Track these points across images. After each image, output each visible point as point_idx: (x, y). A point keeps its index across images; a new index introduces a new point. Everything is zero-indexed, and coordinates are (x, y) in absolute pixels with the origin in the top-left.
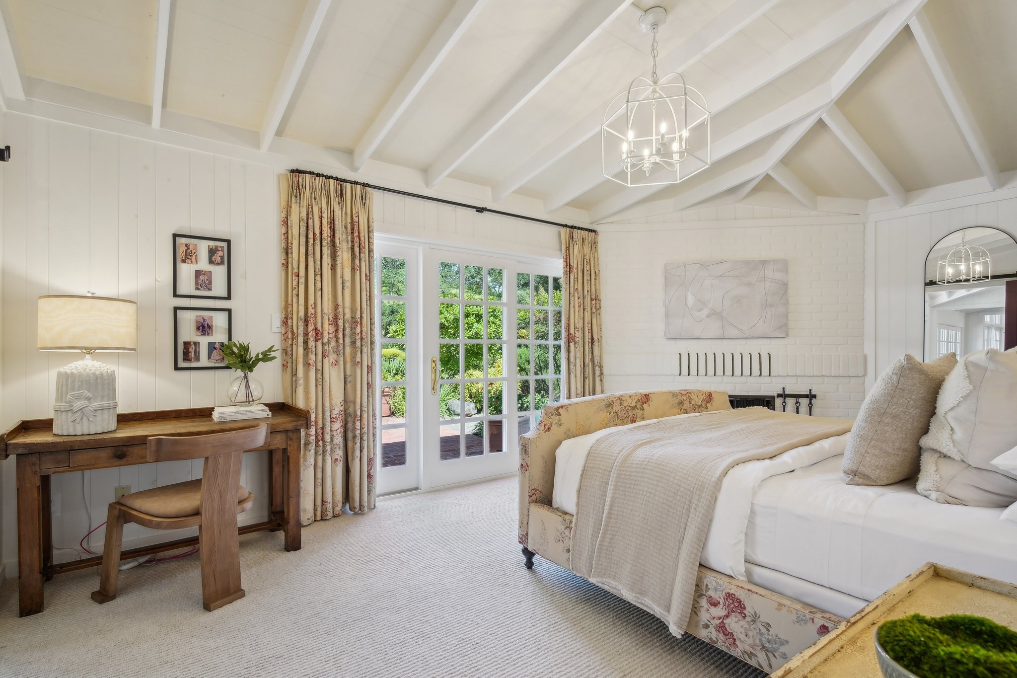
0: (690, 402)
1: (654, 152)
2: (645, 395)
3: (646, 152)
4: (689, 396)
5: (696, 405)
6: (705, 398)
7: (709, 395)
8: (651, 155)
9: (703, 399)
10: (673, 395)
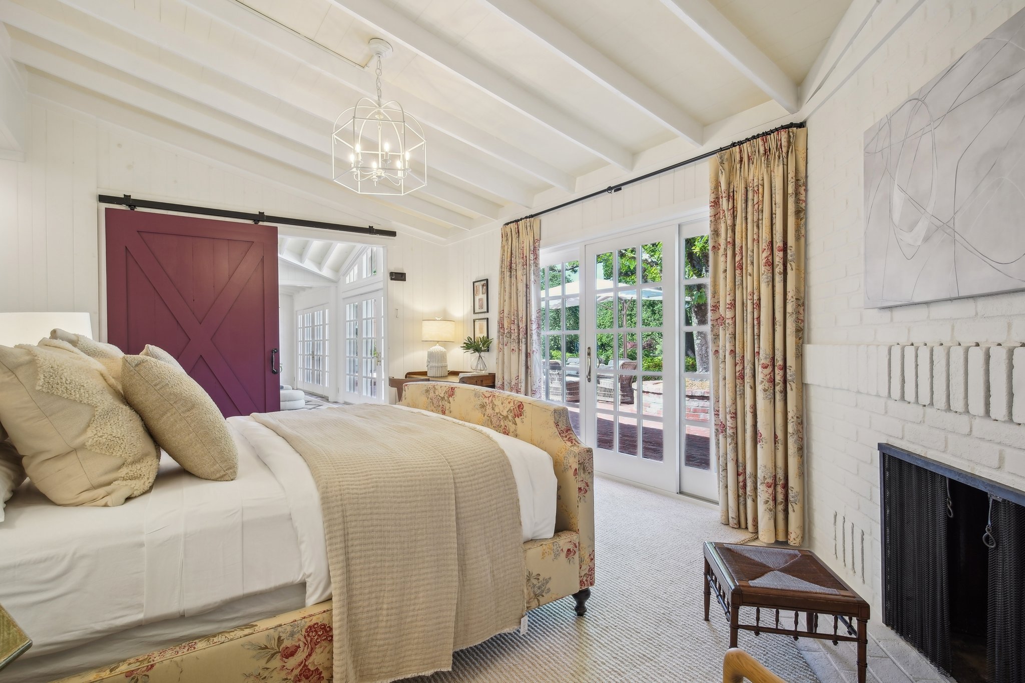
0: (493, 409)
1: (380, 166)
2: (452, 388)
3: (374, 165)
4: (492, 401)
5: (501, 414)
6: (512, 408)
7: (519, 406)
8: (378, 168)
9: (510, 409)
10: (475, 394)
